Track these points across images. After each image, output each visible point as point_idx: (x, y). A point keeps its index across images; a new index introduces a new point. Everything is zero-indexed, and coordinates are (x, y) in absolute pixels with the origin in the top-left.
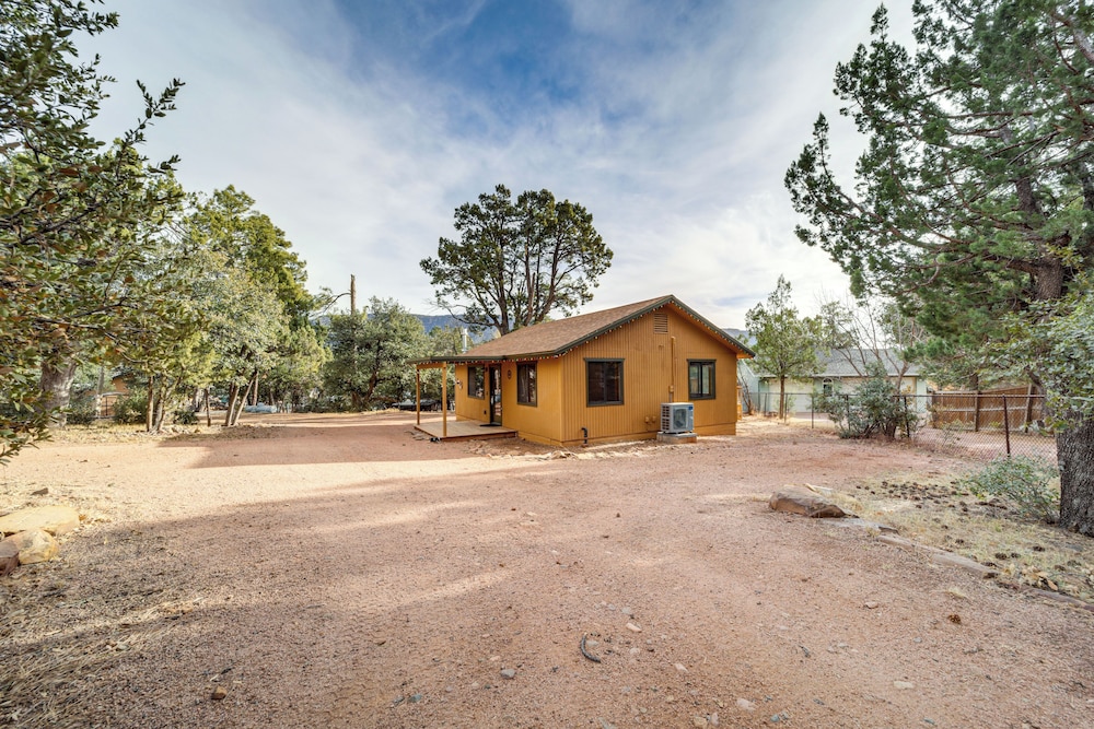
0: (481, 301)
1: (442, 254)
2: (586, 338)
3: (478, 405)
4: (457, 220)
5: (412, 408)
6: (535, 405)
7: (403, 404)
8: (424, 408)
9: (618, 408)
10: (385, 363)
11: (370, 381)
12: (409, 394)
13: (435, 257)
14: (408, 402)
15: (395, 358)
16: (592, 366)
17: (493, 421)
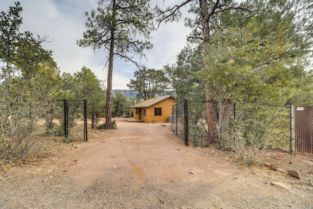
0: (140, 93)
1: (131, 83)
2: (155, 103)
3: (138, 116)
4: (134, 75)
5: (125, 117)
6: (146, 116)
7: (123, 116)
8: (127, 117)
9: (161, 116)
10: (119, 107)
11: (116, 111)
12: (124, 114)
13: (130, 83)
14: (124, 116)
15: (121, 106)
16: (155, 109)
17: (140, 119)
